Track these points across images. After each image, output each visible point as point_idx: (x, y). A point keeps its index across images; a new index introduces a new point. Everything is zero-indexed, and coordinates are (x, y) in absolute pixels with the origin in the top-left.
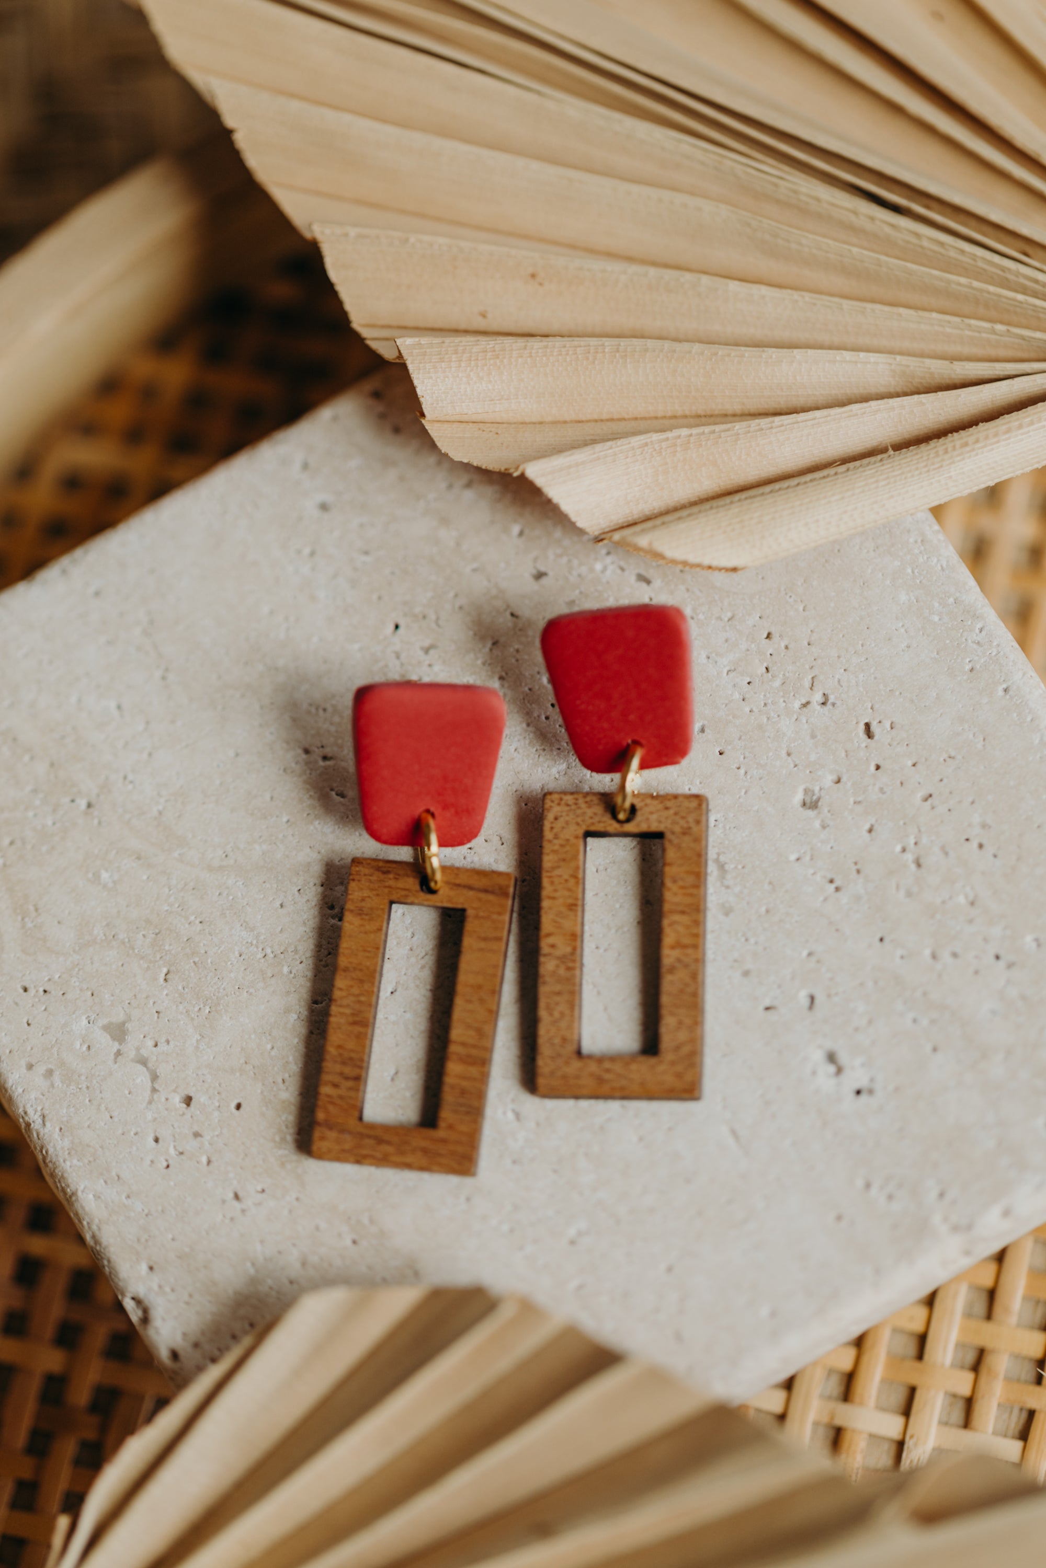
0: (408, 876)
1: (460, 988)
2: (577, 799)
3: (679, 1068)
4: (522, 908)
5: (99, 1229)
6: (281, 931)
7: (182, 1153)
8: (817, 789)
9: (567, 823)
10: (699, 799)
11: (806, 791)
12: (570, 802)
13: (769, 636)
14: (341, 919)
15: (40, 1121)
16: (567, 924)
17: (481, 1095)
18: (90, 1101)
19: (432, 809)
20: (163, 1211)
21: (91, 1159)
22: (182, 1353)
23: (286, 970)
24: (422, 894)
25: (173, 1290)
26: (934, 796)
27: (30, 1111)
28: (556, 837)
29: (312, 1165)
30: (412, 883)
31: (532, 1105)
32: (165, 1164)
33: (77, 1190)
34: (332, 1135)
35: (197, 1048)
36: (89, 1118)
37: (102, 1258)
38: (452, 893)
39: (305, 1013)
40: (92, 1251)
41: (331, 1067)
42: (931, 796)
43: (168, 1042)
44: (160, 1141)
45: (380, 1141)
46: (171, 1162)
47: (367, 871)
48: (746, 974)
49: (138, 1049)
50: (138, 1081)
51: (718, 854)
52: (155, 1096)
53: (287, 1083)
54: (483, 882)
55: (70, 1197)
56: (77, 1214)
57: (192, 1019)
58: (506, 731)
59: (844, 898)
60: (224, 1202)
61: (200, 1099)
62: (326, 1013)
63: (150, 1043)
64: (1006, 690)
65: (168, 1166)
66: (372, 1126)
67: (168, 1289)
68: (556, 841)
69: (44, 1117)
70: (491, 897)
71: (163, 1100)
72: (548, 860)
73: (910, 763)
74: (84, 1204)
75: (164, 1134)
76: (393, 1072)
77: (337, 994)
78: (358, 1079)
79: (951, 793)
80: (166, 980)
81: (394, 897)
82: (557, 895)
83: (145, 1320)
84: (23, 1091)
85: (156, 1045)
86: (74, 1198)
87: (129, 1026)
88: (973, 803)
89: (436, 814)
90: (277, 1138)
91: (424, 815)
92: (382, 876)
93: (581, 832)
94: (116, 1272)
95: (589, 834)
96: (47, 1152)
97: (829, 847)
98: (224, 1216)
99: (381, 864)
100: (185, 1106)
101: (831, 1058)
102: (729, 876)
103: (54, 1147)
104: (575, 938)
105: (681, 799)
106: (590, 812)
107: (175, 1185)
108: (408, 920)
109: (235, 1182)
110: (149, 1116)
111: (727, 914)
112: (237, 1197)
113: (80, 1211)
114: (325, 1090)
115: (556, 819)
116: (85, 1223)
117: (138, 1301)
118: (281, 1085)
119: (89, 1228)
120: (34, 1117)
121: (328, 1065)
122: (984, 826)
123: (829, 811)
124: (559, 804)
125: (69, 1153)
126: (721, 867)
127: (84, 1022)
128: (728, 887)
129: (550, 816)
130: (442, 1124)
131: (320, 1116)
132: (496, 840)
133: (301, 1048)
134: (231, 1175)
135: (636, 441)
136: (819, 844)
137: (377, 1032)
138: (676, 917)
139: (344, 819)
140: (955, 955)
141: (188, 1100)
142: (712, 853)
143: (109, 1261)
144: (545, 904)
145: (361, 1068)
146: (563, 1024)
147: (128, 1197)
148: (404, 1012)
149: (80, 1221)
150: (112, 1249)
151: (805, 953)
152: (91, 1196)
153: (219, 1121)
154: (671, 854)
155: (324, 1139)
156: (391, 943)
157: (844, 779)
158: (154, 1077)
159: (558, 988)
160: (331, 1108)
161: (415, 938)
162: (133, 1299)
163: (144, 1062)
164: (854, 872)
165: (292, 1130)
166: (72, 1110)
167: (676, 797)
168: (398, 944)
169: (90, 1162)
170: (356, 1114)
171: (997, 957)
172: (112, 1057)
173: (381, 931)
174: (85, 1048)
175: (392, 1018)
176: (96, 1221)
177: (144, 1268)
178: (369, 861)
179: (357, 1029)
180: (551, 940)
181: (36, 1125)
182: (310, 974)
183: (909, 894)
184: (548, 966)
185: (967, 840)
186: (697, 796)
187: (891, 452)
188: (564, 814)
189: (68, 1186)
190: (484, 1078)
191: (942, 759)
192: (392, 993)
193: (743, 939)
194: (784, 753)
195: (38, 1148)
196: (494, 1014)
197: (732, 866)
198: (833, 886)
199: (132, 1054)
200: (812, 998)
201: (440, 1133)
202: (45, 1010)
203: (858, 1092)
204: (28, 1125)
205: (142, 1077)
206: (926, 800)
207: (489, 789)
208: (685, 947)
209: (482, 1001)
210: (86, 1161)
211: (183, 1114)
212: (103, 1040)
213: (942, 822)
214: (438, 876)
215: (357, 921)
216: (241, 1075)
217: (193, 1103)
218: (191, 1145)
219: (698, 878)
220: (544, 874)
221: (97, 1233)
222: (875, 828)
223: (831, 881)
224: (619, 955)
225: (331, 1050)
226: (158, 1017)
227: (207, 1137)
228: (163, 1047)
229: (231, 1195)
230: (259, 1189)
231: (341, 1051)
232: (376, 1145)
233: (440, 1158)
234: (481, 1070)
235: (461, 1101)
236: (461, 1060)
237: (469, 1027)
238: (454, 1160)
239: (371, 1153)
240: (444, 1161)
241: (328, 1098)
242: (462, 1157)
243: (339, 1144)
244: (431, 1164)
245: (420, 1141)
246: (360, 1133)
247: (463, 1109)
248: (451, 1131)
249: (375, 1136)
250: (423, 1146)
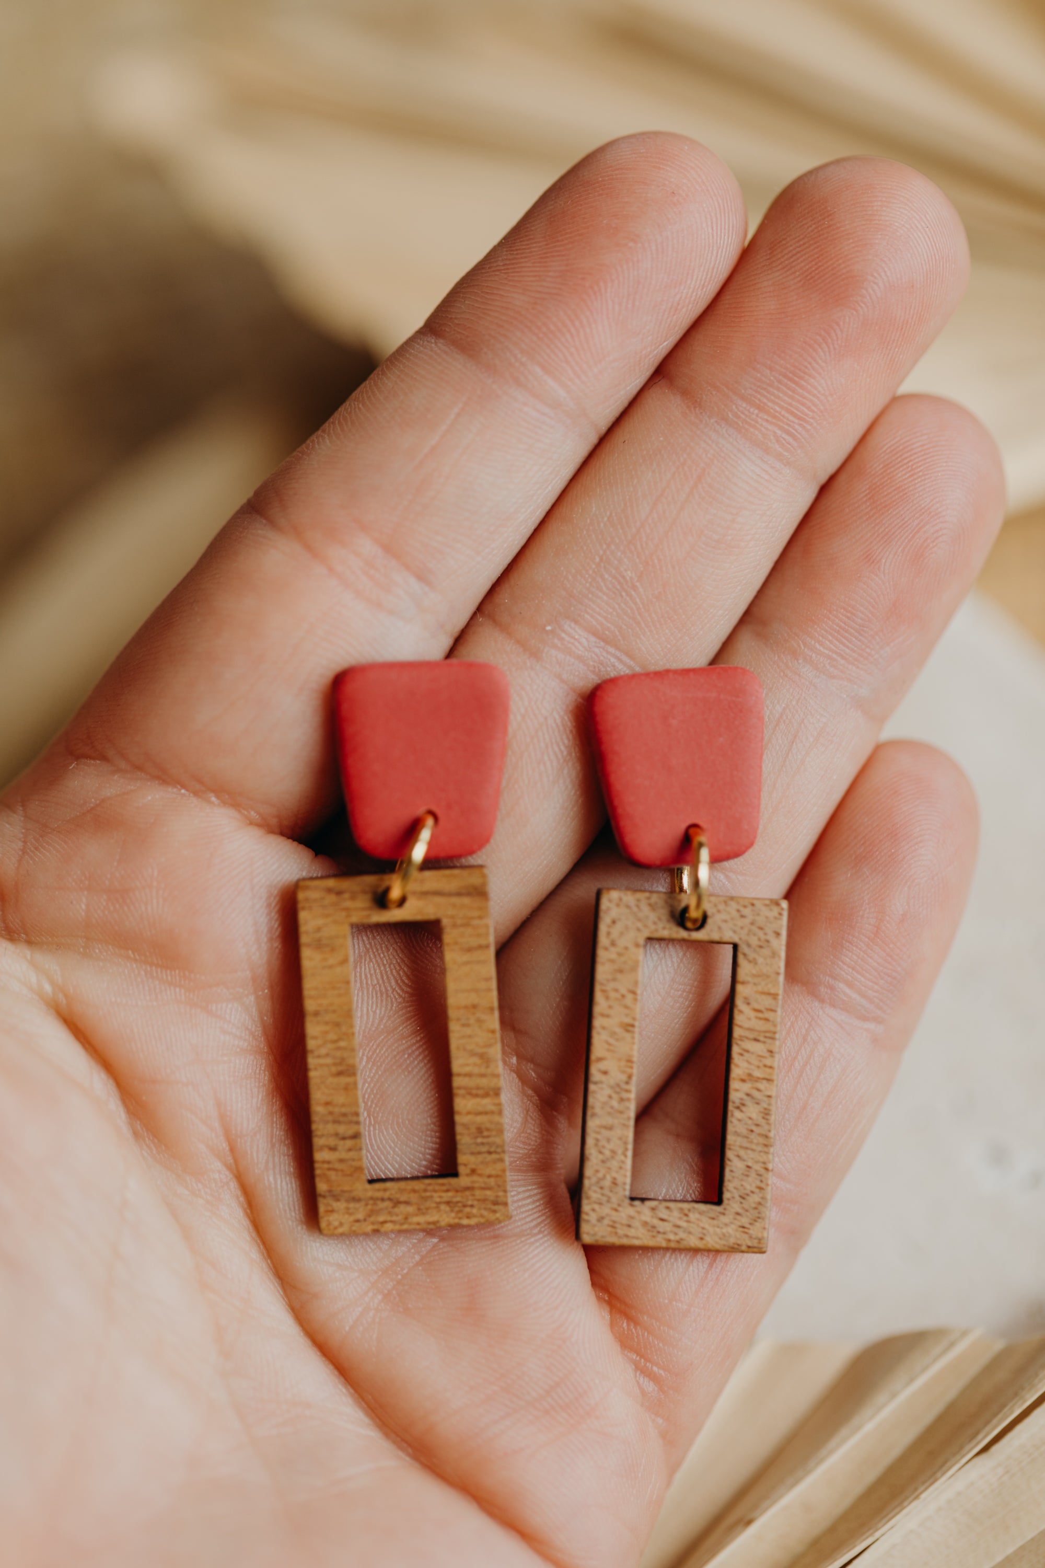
0: (365, 893)
1: (452, 1010)
34: (340, 1205)
38: (419, 904)
41: (322, 1129)
45: (396, 1202)
47: (317, 893)
70: (465, 900)
78: (354, 1137)
81: (355, 918)
92: (336, 896)
121: (319, 1127)
130: (462, 1170)
131: (322, 1186)
145: (353, 1123)
155: (333, 1210)
160: (332, 1175)
179: (344, 1080)
201: (463, 1180)
209: (480, 1019)
215: (315, 956)
225: (319, 1109)
231: (330, 1108)
232: (394, 1207)
233: (468, 1210)
234: (496, 1101)
235: (479, 1140)
236: (470, 1094)
237: (473, 1054)
238: (485, 1209)
239: (389, 1218)
240: (475, 1211)
241: (326, 1166)
242: (495, 1203)
243: (351, 1214)
244: (460, 1218)
245: (443, 1194)
246: (372, 1198)
247: (484, 1149)
248: (475, 1178)
249: (390, 1199)
250: (445, 1199)
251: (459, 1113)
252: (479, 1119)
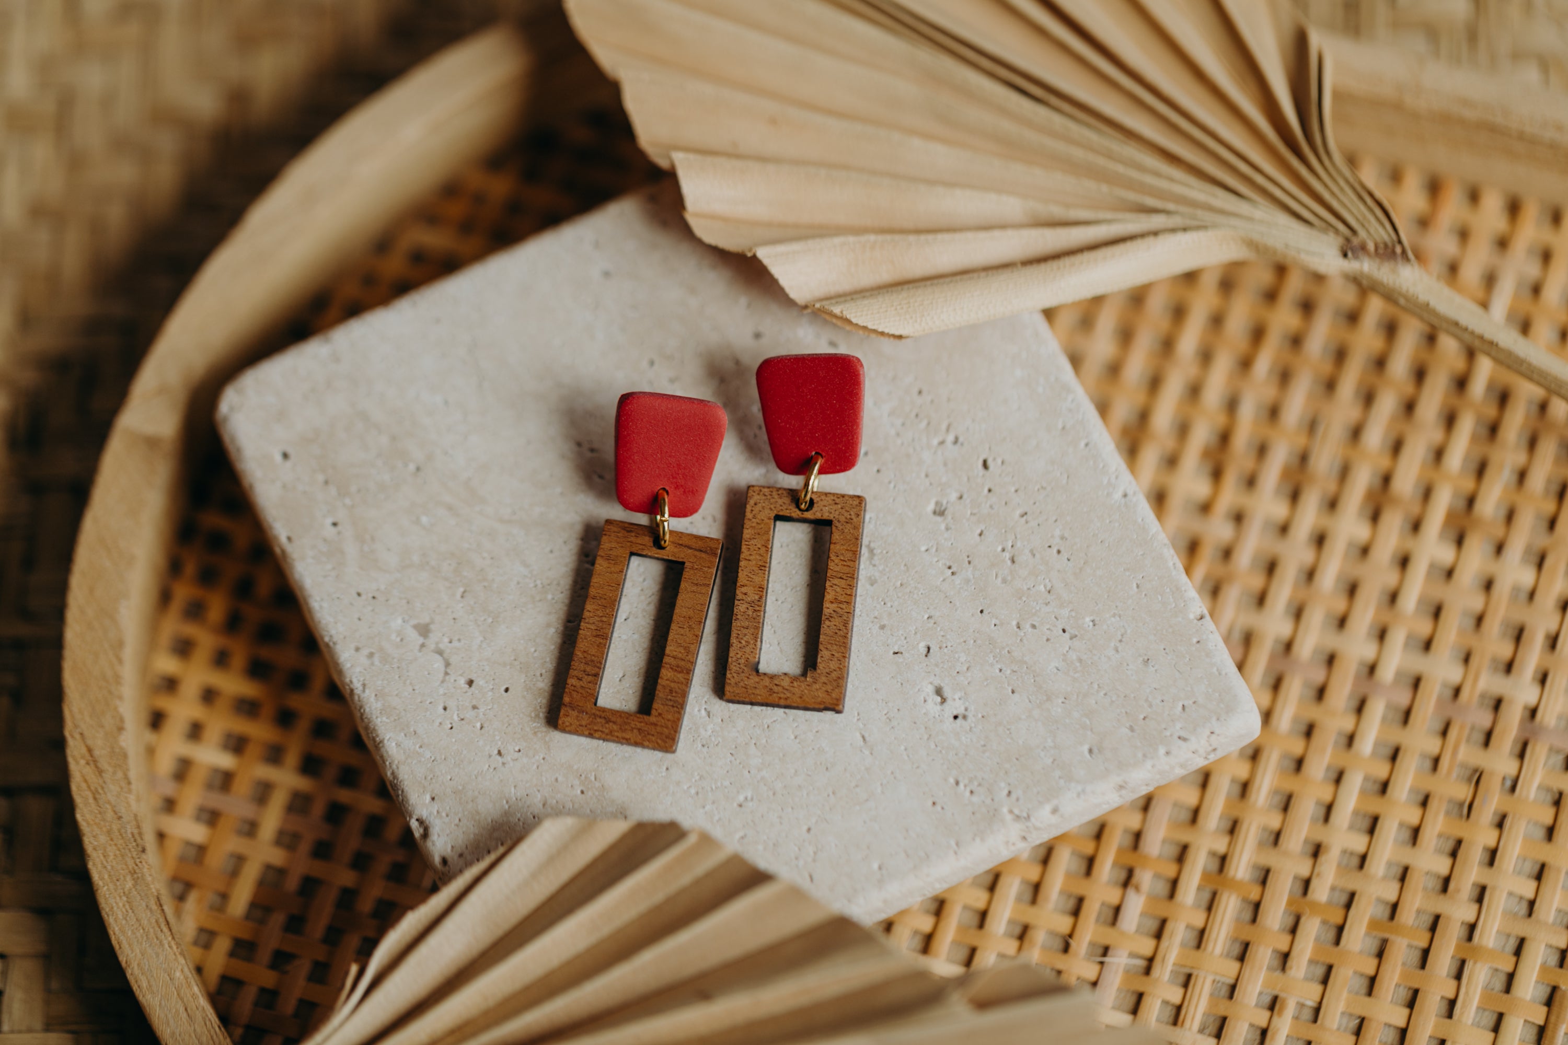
0: (645, 536)
1: (675, 617)
2: (772, 492)
3: (829, 688)
4: (725, 568)
5: (398, 768)
6: (550, 569)
7: (462, 719)
8: (944, 502)
9: (763, 508)
10: (860, 499)
11: (937, 503)
12: (766, 494)
13: (920, 392)
14: (593, 564)
15: (361, 688)
16: (757, 579)
17: (684, 695)
18: (399, 677)
19: (667, 488)
20: (445, 759)
21: (396, 718)
22: (450, 860)
23: (550, 597)
24: (654, 549)
25: (447, 816)
26: (1028, 514)
27: (355, 680)
28: (754, 517)
29: (557, 736)
30: (647, 540)
31: (720, 707)
32: (450, 726)
33: (384, 739)
34: (575, 713)
35: (480, 646)
36: (397, 689)
37: (398, 789)
38: (676, 550)
39: (561, 628)
40: (391, 785)
41: (577, 666)
42: (1026, 514)
43: (459, 640)
44: (448, 709)
45: (608, 721)
46: (454, 725)
47: (615, 529)
48: (882, 627)
49: (437, 643)
50: (436, 666)
51: (870, 542)
52: (447, 677)
53: (543, 677)
54: (700, 544)
55: (379, 744)
56: (382, 757)
57: (479, 626)
58: (724, 443)
59: (957, 580)
60: (490, 756)
61: (479, 682)
62: (577, 628)
63: (446, 640)
64: (1087, 445)
65: (451, 728)
66: (604, 710)
67: (444, 814)
68: (754, 520)
69: (364, 685)
70: (703, 555)
71: (452, 681)
72: (747, 533)
73: (1013, 489)
74: (388, 750)
75: (451, 704)
76: (621, 676)
77: (586, 614)
78: (596, 676)
79: (1041, 513)
80: (462, 597)
81: (634, 550)
82: (751, 558)
83: (426, 835)
84: (352, 666)
85: (450, 642)
86: (381, 745)
87: (432, 627)
88: (1056, 521)
89: (670, 494)
90: (533, 715)
91: (661, 491)
92: (626, 534)
93: (773, 515)
94: (407, 800)
95: (778, 518)
96: (364, 711)
97: (950, 543)
98: (489, 766)
99: (626, 525)
100: (468, 686)
101: (939, 691)
102: (876, 558)
103: (370, 707)
104: (762, 590)
105: (847, 498)
106: (780, 501)
107: (456, 741)
108: (642, 569)
109: (500, 743)
110: (441, 691)
111: (872, 585)
112: (499, 753)
113: (385, 754)
114: (571, 681)
115: (755, 504)
116: (387, 763)
117: (421, 821)
118: (539, 678)
119: (390, 767)
120: (357, 685)
121: (575, 664)
122: (1063, 538)
123: (952, 518)
124: (758, 494)
125: (381, 713)
126: (871, 551)
127: (399, 621)
128: (874, 566)
129: (752, 502)
130: (654, 712)
131: (566, 699)
132: (710, 519)
133: (556, 653)
134: (497, 738)
135: (837, 240)
136: (943, 541)
137: (612, 646)
138: (836, 581)
139: (602, 493)
140: (1034, 626)
141: (470, 683)
142: (865, 541)
143: (403, 791)
144: (742, 563)
145: (600, 668)
146: (748, 650)
147: (421, 747)
148: (633, 634)
149: (384, 762)
150: (406, 783)
151: (926, 617)
152: (394, 744)
153: (492, 699)
154: (836, 536)
155: (568, 717)
156: (628, 584)
157: (965, 496)
158: (447, 664)
159: (747, 623)
160: (575, 694)
161: (645, 583)
162: (417, 820)
163: (440, 653)
164: (967, 563)
165: (544, 710)
166: (385, 682)
167: (843, 496)
168: (633, 585)
169: (395, 720)
170: (594, 701)
171: (1064, 631)
172: (418, 647)
173: (621, 574)
174: (398, 639)
175: (624, 637)
176: (396, 762)
177: (428, 798)
178: (618, 523)
179: (599, 640)
180: (744, 590)
181: (358, 691)
182: (567, 601)
183: (1004, 581)
184: (740, 608)
185: (1050, 547)
186: (859, 497)
187: (1019, 265)
188: (762, 501)
189: (377, 736)
190: (688, 683)
191: (1036, 489)
192: (625, 620)
193: (883, 603)
194: (923, 475)
195: (358, 708)
196: (699, 638)
197: (879, 551)
198: (950, 571)
199: (433, 647)
200: (929, 648)
201: (652, 719)
202: (373, 610)
203: (956, 717)
204: (352, 691)
205: (439, 664)
206: (1022, 516)
207: (708, 483)
208: (841, 602)
209: (690, 627)
210: (392, 719)
211: (466, 692)
212: (414, 637)
213: (1033, 533)
214: (667, 537)
215: (605, 564)
216: (510, 668)
217: (474, 685)
218: (470, 714)
219: (855, 555)
220: (743, 543)
221: (396, 770)
222: (984, 533)
223: (950, 568)
224: (792, 607)
225: (578, 653)
226: (455, 623)
227: (482, 710)
228: (455, 644)
229: (496, 752)
230: (517, 749)
231: (586, 655)
232: (605, 723)
233: (651, 737)
234: (686, 677)
235: (669, 697)
236: (672, 668)
237: (680, 645)
238: (661, 739)
239: (601, 729)
240: (654, 739)
241: (573, 688)
242: (667, 737)
243: (578, 720)
244: (644, 740)
245: (637, 723)
246: (594, 714)
247: (671, 703)
248: (660, 718)
249: (605, 718)
250: (638, 727)
251: (662, 678)
252: (672, 685)
